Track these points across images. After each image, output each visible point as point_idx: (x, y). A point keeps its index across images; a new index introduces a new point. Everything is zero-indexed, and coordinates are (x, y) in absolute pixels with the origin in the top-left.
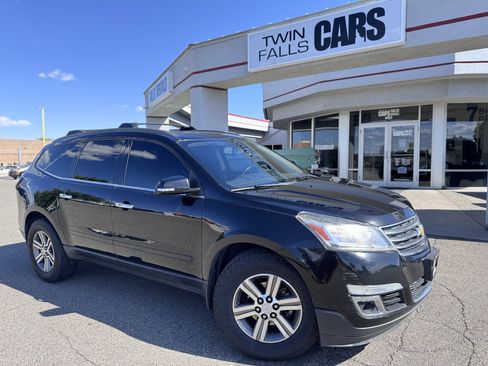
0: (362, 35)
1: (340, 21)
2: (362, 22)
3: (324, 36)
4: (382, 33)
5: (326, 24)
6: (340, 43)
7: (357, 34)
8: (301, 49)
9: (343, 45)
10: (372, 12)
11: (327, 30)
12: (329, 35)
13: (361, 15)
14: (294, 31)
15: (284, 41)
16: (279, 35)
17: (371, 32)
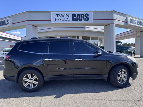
0: (84, 19)
1: (78, 15)
2: (84, 16)
3: (74, 17)
4: (88, 20)
5: (75, 15)
6: (78, 20)
7: (83, 19)
8: (68, 20)
9: (79, 21)
10: (86, 14)
11: (75, 16)
12: (76, 17)
13: (83, 14)
14: (66, 15)
15: (63, 17)
16: (62, 15)
17: (86, 19)
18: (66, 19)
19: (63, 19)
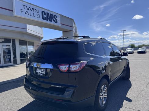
1: (48, 14)
2: (53, 18)
3: (44, 16)
4: (57, 22)
5: (45, 13)
6: (48, 20)
7: (52, 20)
8: (38, 17)
10: (55, 16)
11: (45, 15)
12: (46, 16)
13: (53, 15)
14: (35, 9)
15: (31, 11)
16: (29, 7)
17: (55, 20)
18: (35, 15)
19: (32, 14)
